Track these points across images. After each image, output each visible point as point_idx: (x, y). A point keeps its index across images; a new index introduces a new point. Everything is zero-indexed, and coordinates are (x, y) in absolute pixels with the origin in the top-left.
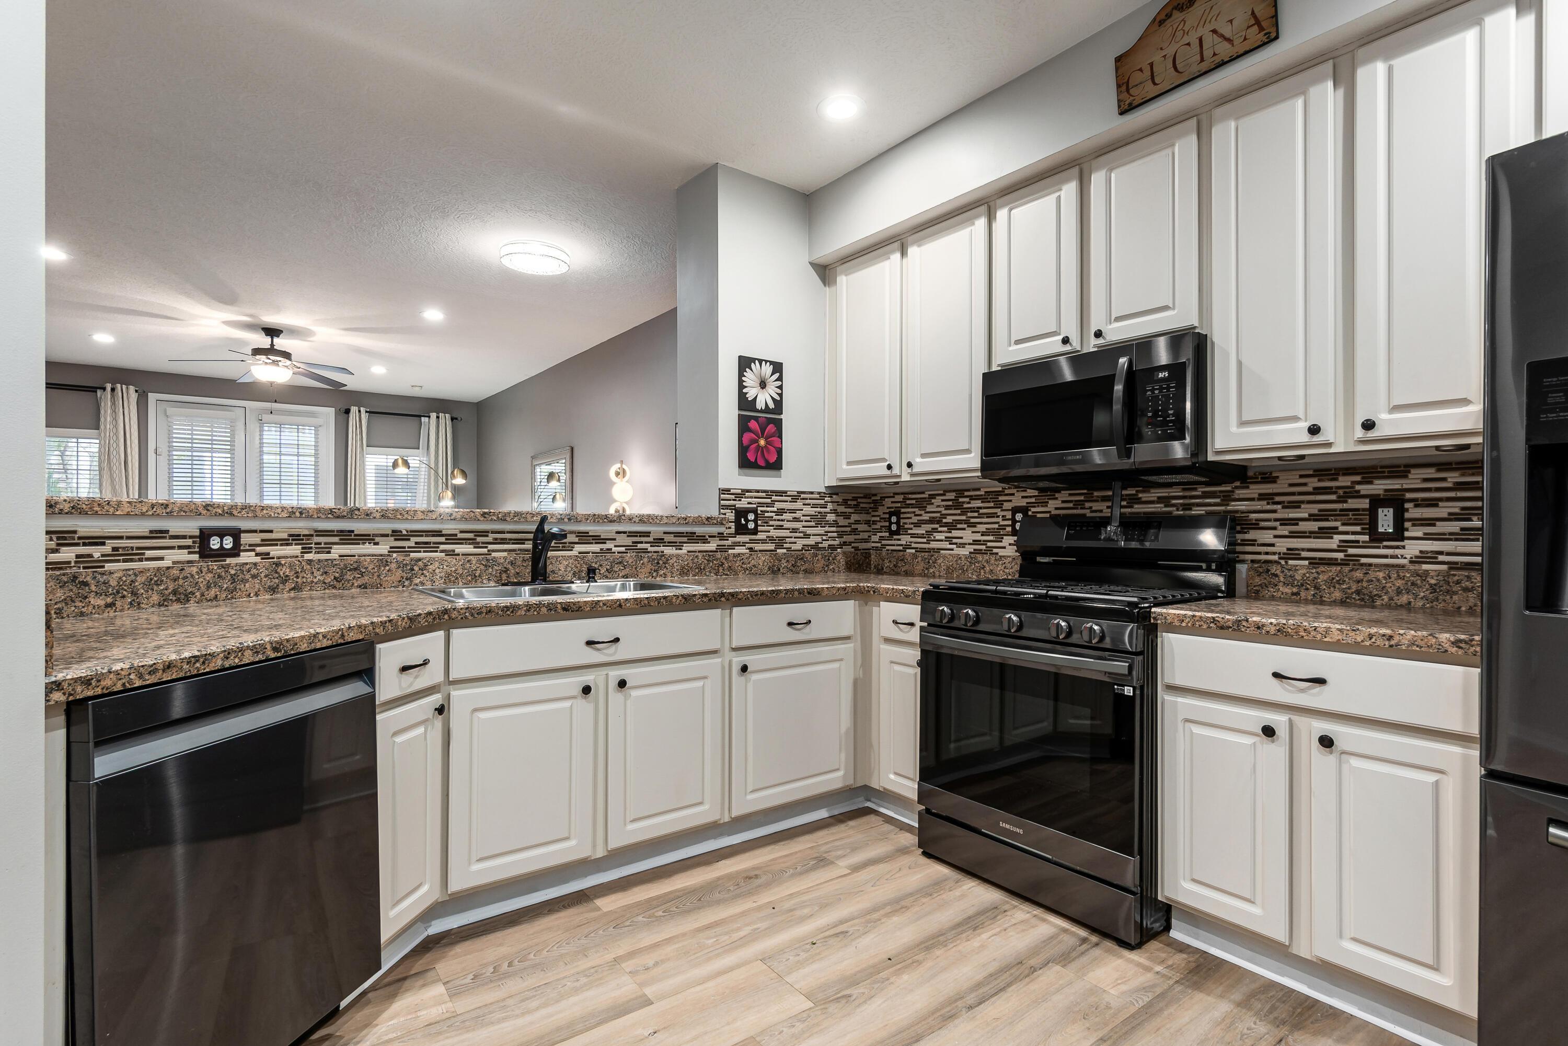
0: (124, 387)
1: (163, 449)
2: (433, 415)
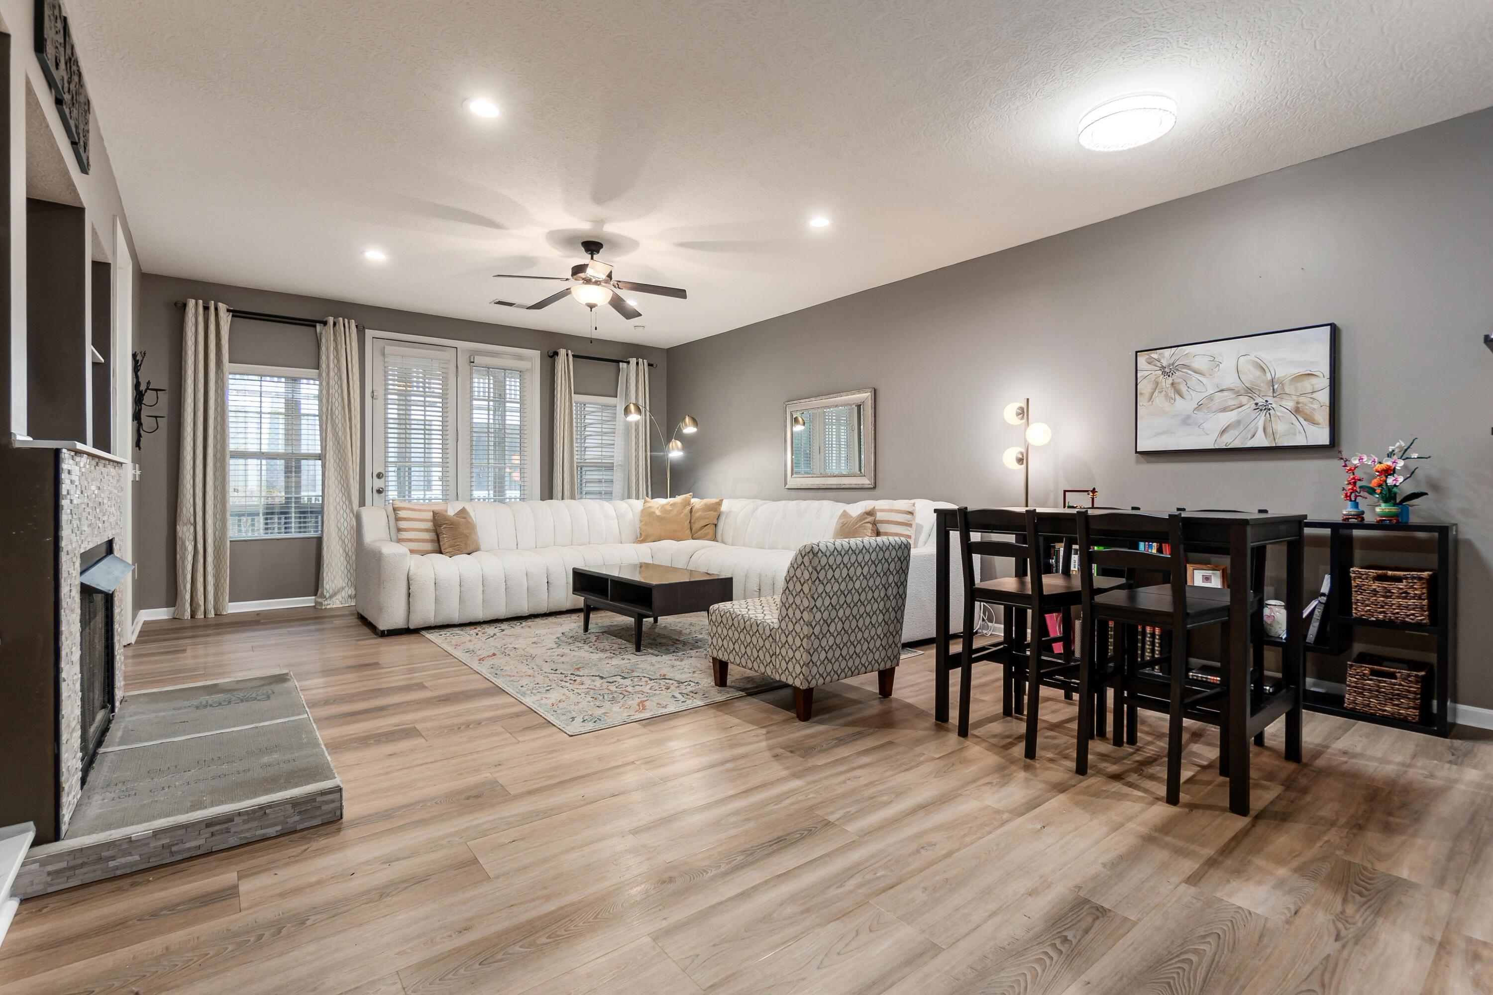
0: (346, 320)
1: (380, 393)
2: (633, 361)
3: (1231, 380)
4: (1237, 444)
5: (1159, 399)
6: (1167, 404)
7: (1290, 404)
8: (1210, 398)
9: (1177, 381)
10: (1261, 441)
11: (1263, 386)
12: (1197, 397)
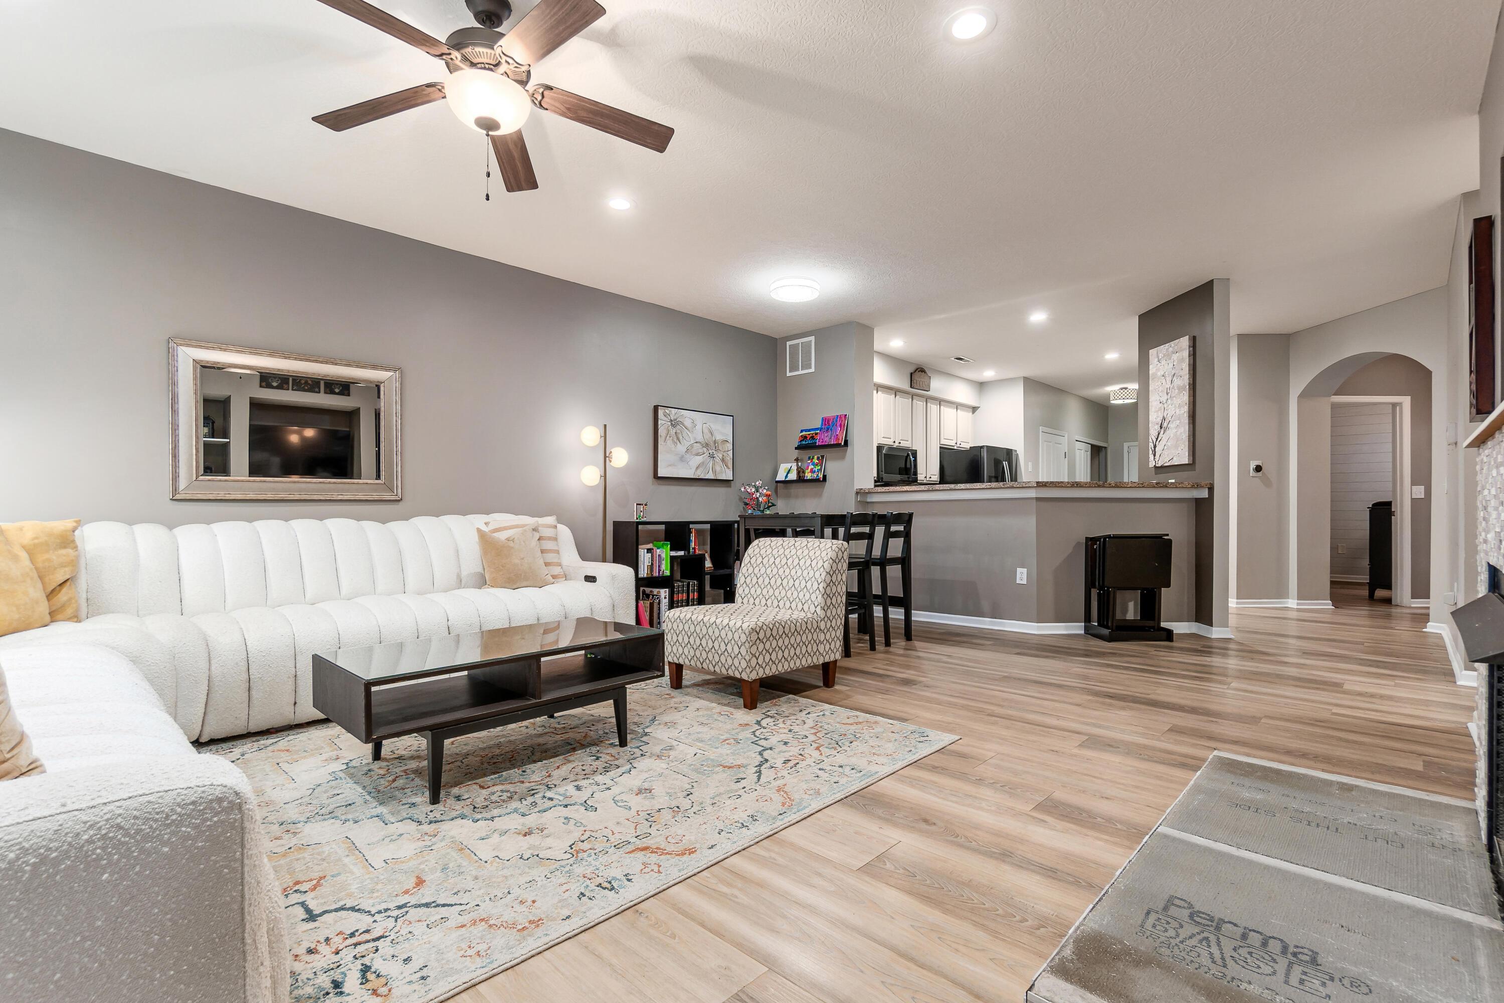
3: (700, 438)
4: (702, 477)
5: (669, 442)
6: (673, 446)
7: (721, 456)
8: (692, 446)
9: (678, 431)
10: (710, 476)
11: (712, 444)
12: (688, 444)
